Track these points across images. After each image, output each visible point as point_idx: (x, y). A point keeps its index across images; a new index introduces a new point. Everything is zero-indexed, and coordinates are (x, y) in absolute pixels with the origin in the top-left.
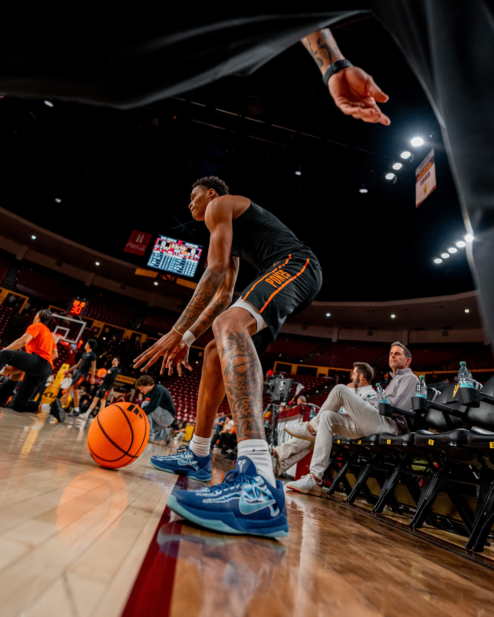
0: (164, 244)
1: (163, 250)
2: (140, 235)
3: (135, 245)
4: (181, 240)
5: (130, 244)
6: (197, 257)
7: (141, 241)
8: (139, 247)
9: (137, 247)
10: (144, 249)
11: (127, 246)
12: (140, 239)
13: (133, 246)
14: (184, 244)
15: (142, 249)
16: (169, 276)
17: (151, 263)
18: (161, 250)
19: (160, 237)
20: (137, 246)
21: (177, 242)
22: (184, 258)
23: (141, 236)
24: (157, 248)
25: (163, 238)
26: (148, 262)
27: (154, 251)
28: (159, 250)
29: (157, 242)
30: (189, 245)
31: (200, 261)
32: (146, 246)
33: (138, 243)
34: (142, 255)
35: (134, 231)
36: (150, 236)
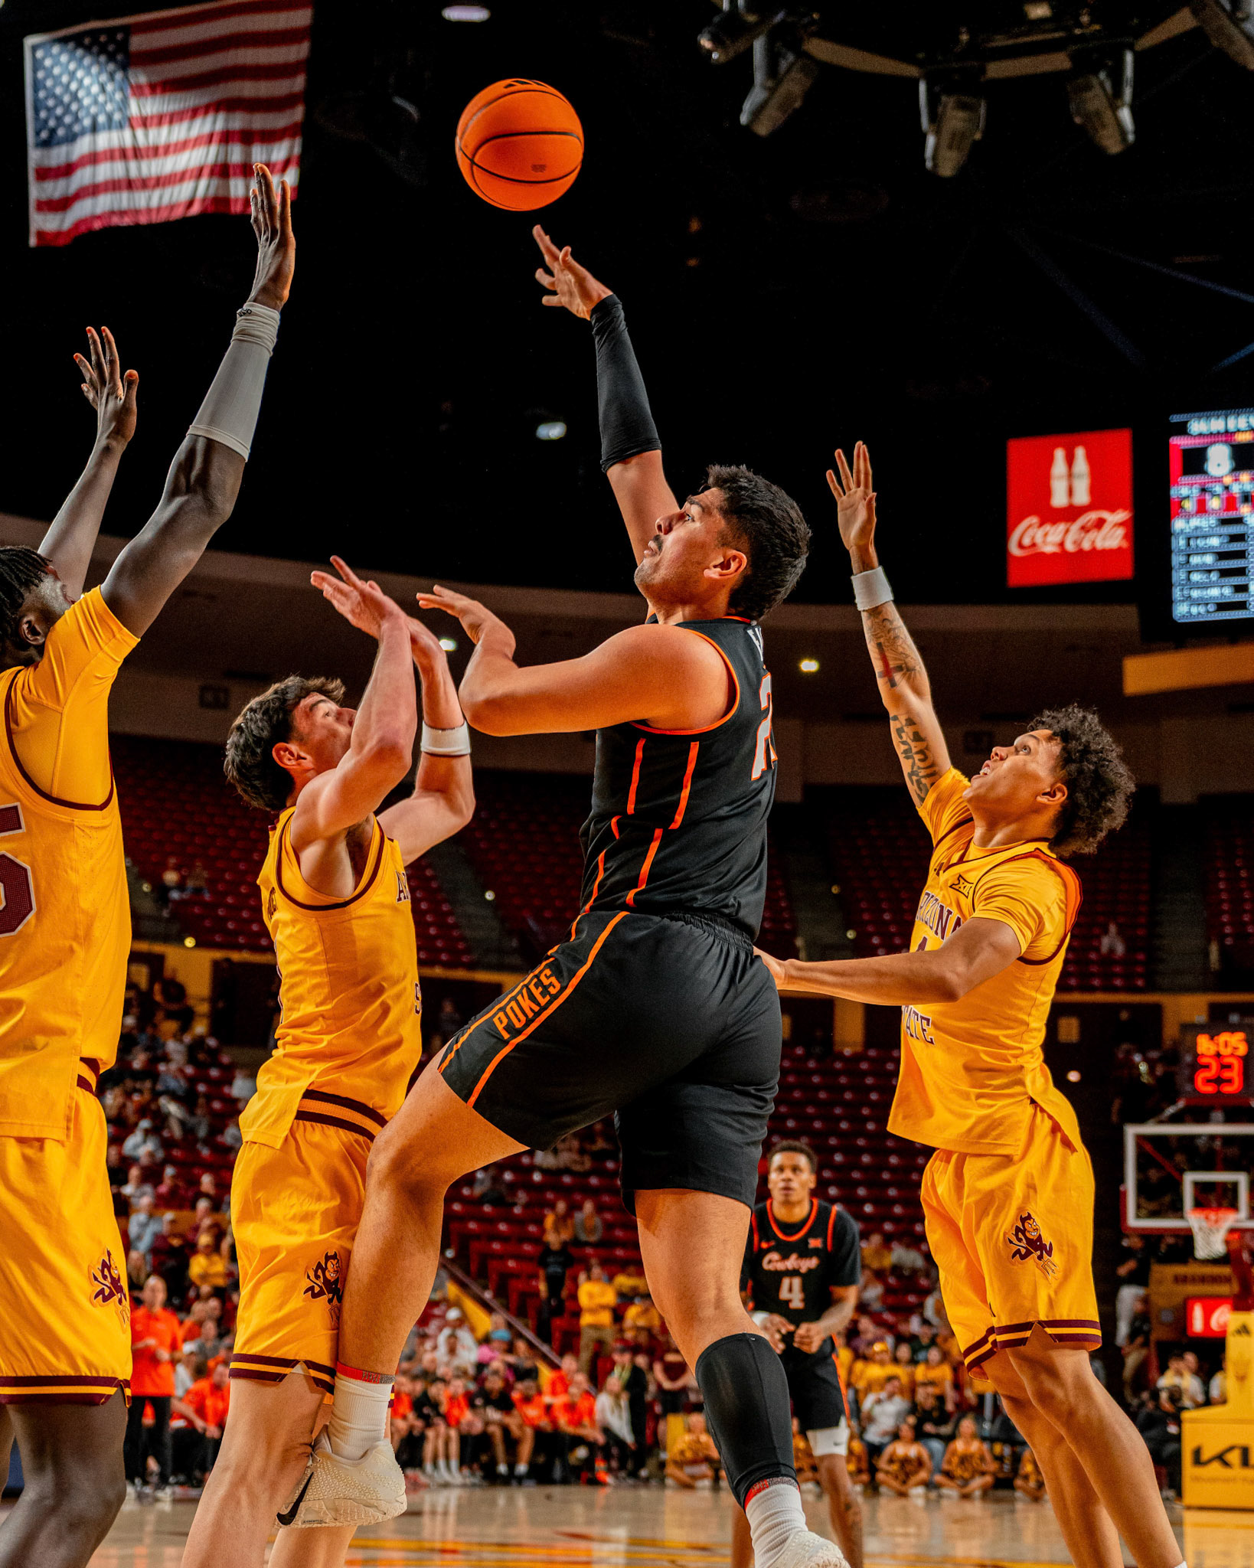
0: (1219, 460)
1: (1230, 502)
2: (1059, 454)
3: (1061, 527)
5: (1029, 537)
7: (1082, 497)
8: (1085, 529)
9: (1072, 537)
10: (1120, 532)
11: (1014, 550)
12: (1070, 480)
13: (1048, 540)
15: (1111, 536)
17: (1193, 596)
18: (1217, 504)
19: (1182, 429)
20: (1075, 527)
23: (1070, 460)
24: (1189, 506)
25: (1198, 426)
26: (1168, 602)
27: (1178, 524)
28: (1202, 508)
29: (1176, 463)
32: (1122, 515)
33: (1071, 513)
34: (1125, 570)
35: (1018, 451)
36: (1120, 442)
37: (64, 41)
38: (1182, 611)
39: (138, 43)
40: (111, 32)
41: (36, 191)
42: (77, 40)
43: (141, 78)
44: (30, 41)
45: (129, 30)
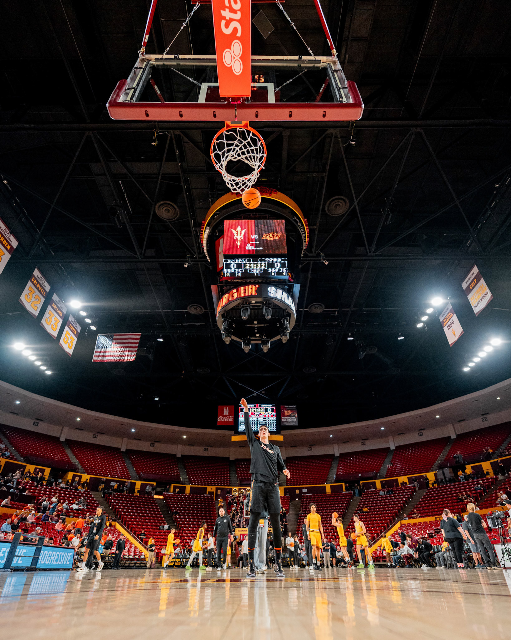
4: (257, 404)
5: (220, 419)
6: (274, 413)
7: (227, 414)
8: (228, 418)
9: (226, 419)
11: (218, 420)
13: (223, 419)
14: (260, 406)
15: (231, 420)
17: (241, 428)
21: (255, 406)
22: (265, 418)
23: (226, 409)
24: (241, 416)
26: (238, 429)
27: (239, 418)
29: (240, 410)
30: (264, 406)
31: (276, 416)
32: (232, 417)
33: (226, 416)
34: (233, 424)
35: (219, 407)
36: (233, 407)
37: (104, 336)
38: (240, 430)
39: (115, 337)
40: (111, 335)
41: (94, 354)
42: (106, 336)
43: (114, 341)
44: (98, 335)
45: (113, 335)
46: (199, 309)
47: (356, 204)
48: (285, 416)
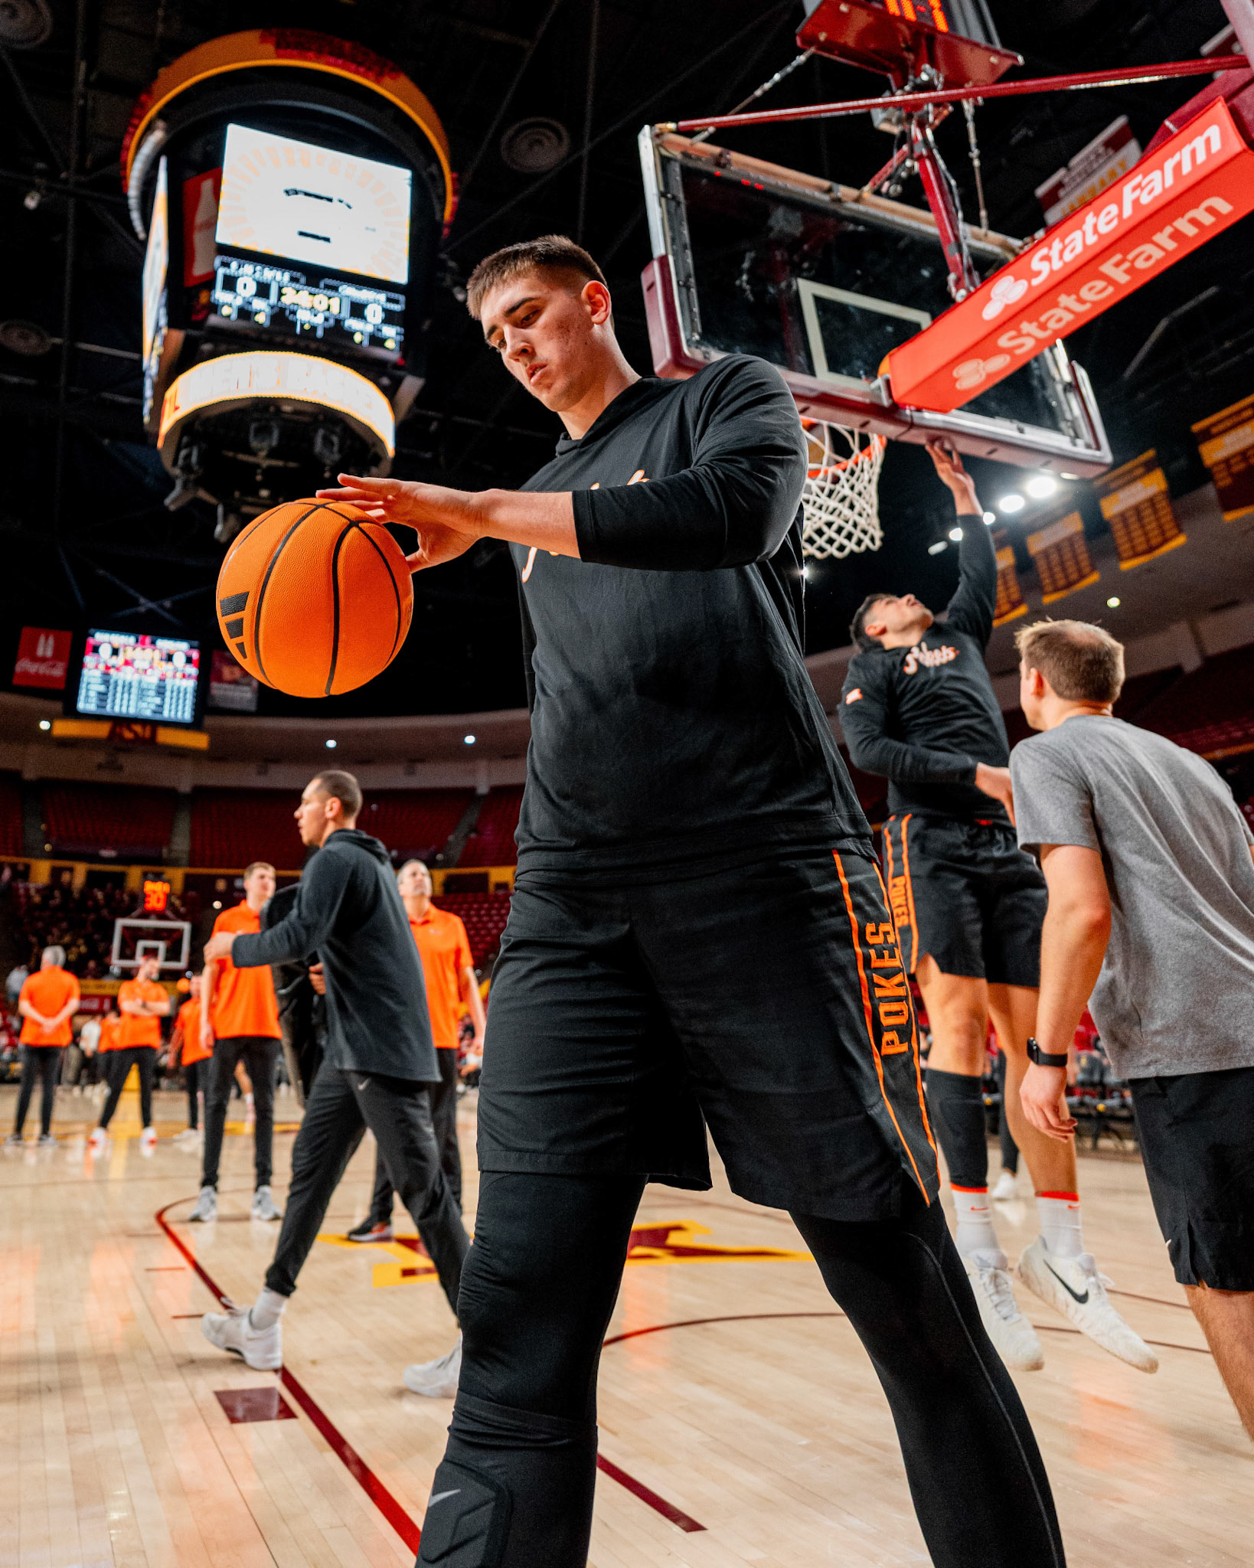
0: (105, 651)
1: (108, 668)
2: (43, 636)
3: (39, 665)
4: (146, 634)
5: (24, 665)
6: (193, 671)
7: (49, 653)
8: (48, 667)
9: (43, 669)
10: (62, 671)
11: (17, 670)
12: (45, 647)
13: (32, 668)
14: (153, 643)
15: (58, 671)
16: (138, 728)
17: (86, 703)
18: (102, 667)
19: (93, 636)
20: (44, 667)
21: (137, 641)
22: (162, 680)
23: (47, 639)
24: (91, 665)
25: (100, 637)
26: (77, 702)
27: (85, 672)
28: (96, 667)
29: (88, 649)
30: (165, 645)
31: (199, 678)
32: (63, 664)
33: (43, 660)
34: (62, 686)
35: (27, 631)
36: (67, 636)
38: (81, 706)
46: (34, 341)
47: (585, 152)
48: (220, 680)
